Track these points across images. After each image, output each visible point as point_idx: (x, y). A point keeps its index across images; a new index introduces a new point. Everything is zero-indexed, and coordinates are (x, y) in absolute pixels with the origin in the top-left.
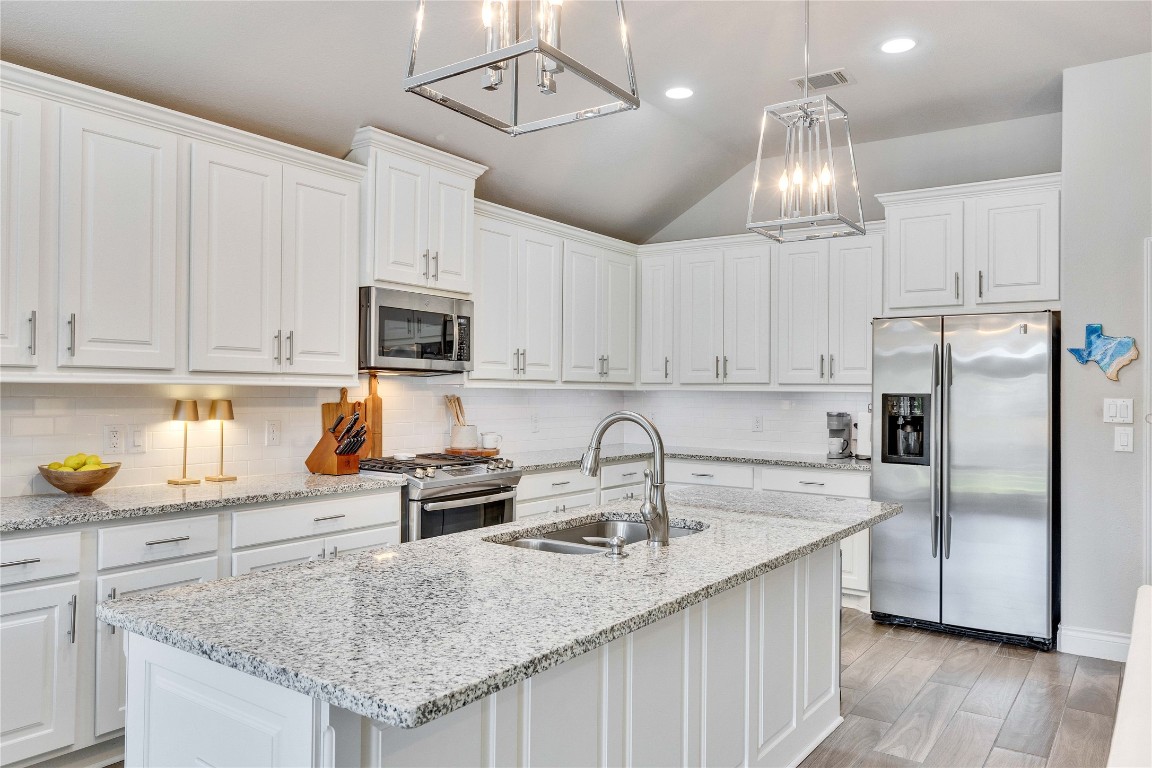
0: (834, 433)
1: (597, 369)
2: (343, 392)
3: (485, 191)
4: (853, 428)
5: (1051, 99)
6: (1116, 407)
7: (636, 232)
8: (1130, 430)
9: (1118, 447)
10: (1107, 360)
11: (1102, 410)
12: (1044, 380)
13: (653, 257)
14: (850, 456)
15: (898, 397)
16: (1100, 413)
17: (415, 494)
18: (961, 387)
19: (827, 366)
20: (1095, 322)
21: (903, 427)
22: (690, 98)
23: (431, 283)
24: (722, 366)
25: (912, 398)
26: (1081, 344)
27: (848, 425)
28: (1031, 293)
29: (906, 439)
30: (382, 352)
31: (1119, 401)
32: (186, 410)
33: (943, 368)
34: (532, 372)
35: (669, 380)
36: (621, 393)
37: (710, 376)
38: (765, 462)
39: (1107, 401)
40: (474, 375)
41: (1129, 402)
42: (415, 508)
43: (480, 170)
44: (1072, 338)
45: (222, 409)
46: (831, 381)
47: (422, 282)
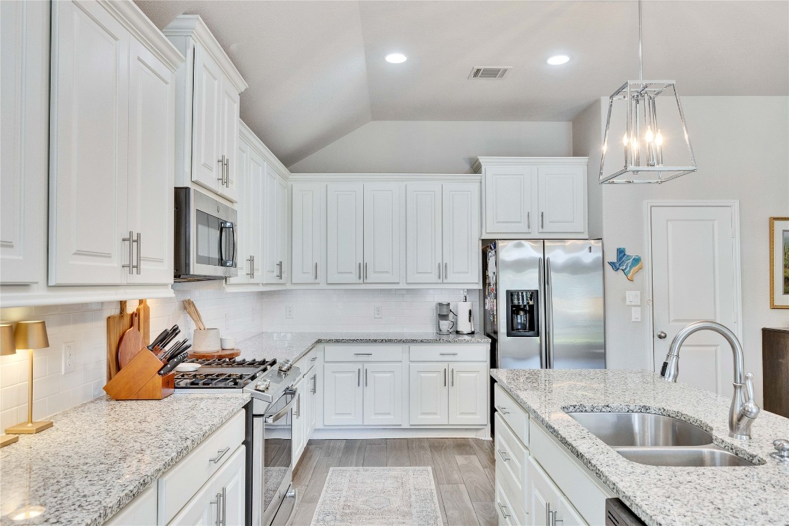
0: (441, 317)
2: (123, 304)
6: (632, 296)
8: (639, 308)
9: (633, 320)
10: (628, 268)
11: (625, 298)
14: (457, 332)
16: (624, 299)
19: (442, 271)
20: (622, 246)
22: (404, 62)
23: (222, 189)
24: (363, 270)
27: (448, 311)
29: (523, 322)
30: (198, 258)
31: (634, 292)
33: (545, 272)
35: (317, 281)
37: (353, 278)
38: (413, 341)
39: (628, 293)
40: (231, 280)
41: (638, 293)
46: (445, 281)
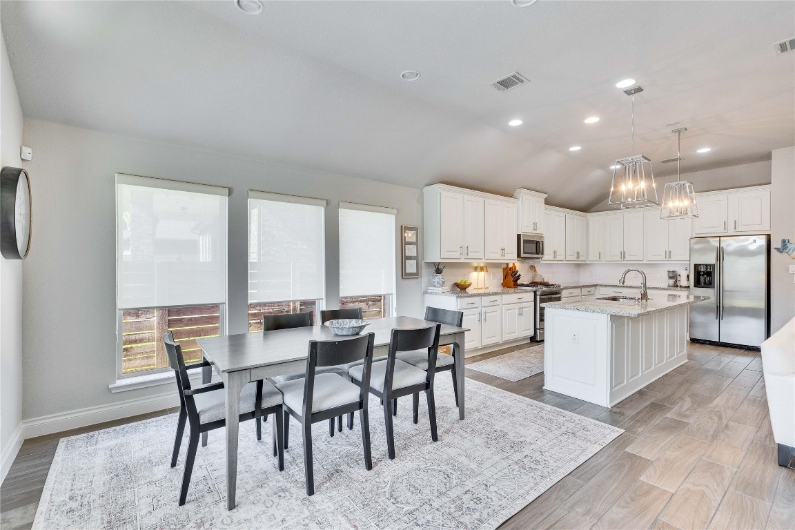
0: (670, 278)
1: (575, 256)
2: (507, 264)
3: (547, 202)
4: (678, 277)
5: (768, 157)
7: (586, 209)
10: (791, 252)
11: (789, 269)
12: (763, 258)
13: (593, 217)
14: (677, 286)
15: (700, 265)
17: (538, 293)
18: (728, 262)
19: (669, 254)
21: (703, 275)
23: (534, 232)
24: (623, 255)
25: (706, 265)
26: (780, 246)
27: (676, 275)
28: (757, 228)
29: (705, 280)
30: (524, 253)
32: (479, 269)
33: (720, 254)
34: (558, 258)
35: (599, 260)
36: (578, 264)
37: (619, 258)
39: (791, 266)
40: (543, 259)
42: (538, 297)
43: (546, 196)
44: (775, 244)
45: (485, 269)
46: (670, 260)
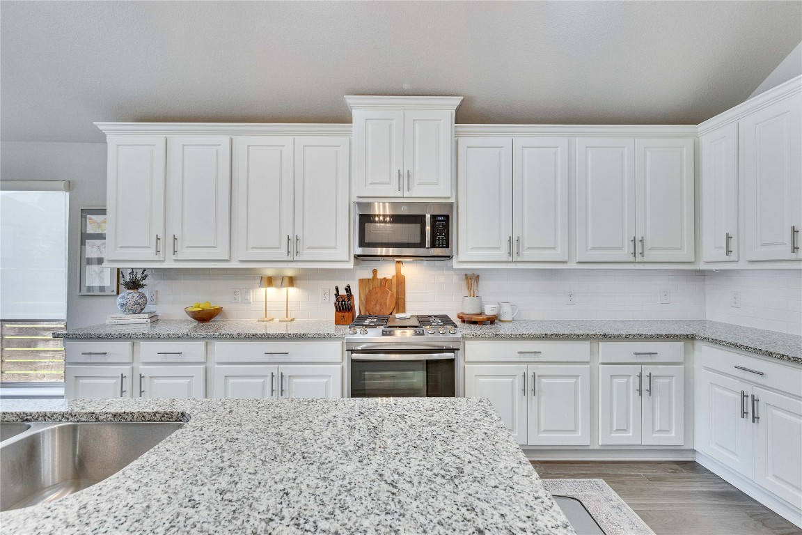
3: (468, 117)
35: (733, 258)
40: (461, 258)
43: (456, 101)
47: (399, 194)
